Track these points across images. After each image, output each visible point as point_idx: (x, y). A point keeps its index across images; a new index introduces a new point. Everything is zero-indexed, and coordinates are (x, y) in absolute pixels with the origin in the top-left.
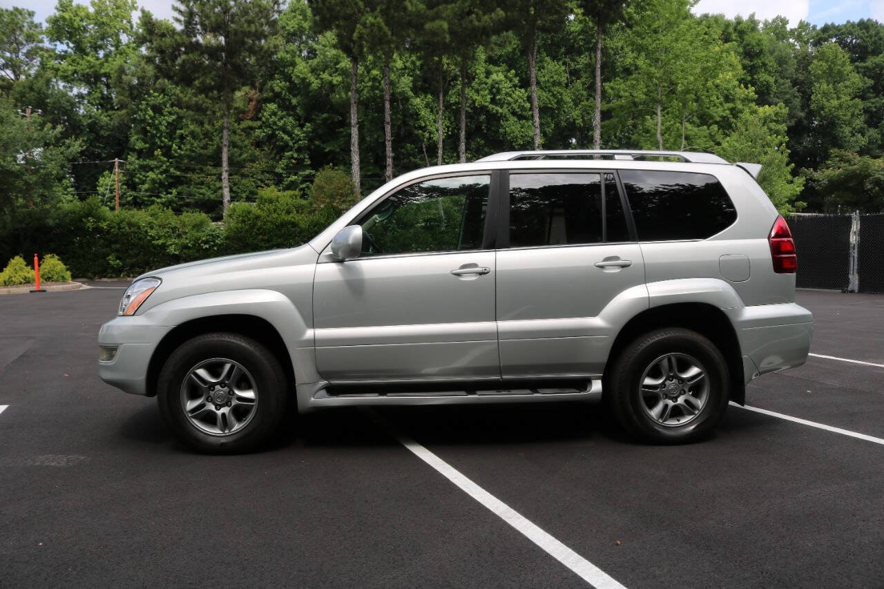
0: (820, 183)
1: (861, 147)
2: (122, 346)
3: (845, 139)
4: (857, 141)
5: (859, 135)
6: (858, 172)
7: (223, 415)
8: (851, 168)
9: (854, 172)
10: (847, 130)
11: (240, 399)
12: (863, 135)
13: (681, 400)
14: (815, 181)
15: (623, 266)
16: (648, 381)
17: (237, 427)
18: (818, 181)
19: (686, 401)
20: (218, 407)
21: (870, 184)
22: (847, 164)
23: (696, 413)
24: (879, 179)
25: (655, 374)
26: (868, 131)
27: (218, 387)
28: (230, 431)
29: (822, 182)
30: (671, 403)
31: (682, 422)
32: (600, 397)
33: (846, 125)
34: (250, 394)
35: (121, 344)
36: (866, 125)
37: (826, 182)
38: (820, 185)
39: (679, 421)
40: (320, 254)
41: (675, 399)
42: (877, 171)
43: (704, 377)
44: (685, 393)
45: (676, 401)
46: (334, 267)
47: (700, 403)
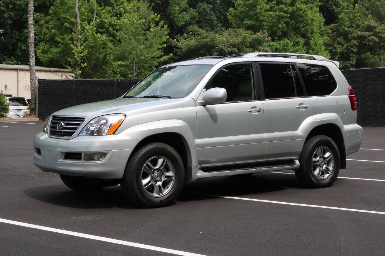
0: (182, 50)
1: (185, 22)
2: (111, 152)
3: (175, 15)
4: (183, 18)
5: (184, 13)
6: (208, 43)
7: (159, 186)
8: (203, 40)
9: (206, 43)
10: (177, 8)
11: (167, 177)
12: (187, 13)
13: (324, 167)
14: (178, 48)
15: (305, 108)
16: (314, 159)
17: (166, 192)
18: (181, 48)
19: (326, 168)
20: (156, 181)
21: (216, 52)
22: (198, 37)
23: (330, 172)
24: (222, 49)
25: (316, 156)
26: (189, 10)
27: (156, 172)
28: (162, 195)
29: (183, 49)
30: (321, 169)
31: (325, 177)
32: (299, 167)
33: (176, 5)
34: (170, 174)
35: (111, 151)
36: (188, 6)
37: (186, 49)
38: (181, 52)
39: (323, 177)
40: (196, 102)
41: (322, 167)
42: (220, 43)
43: (332, 157)
44: (325, 164)
45: (322, 168)
46: (202, 108)
47: (331, 168)
